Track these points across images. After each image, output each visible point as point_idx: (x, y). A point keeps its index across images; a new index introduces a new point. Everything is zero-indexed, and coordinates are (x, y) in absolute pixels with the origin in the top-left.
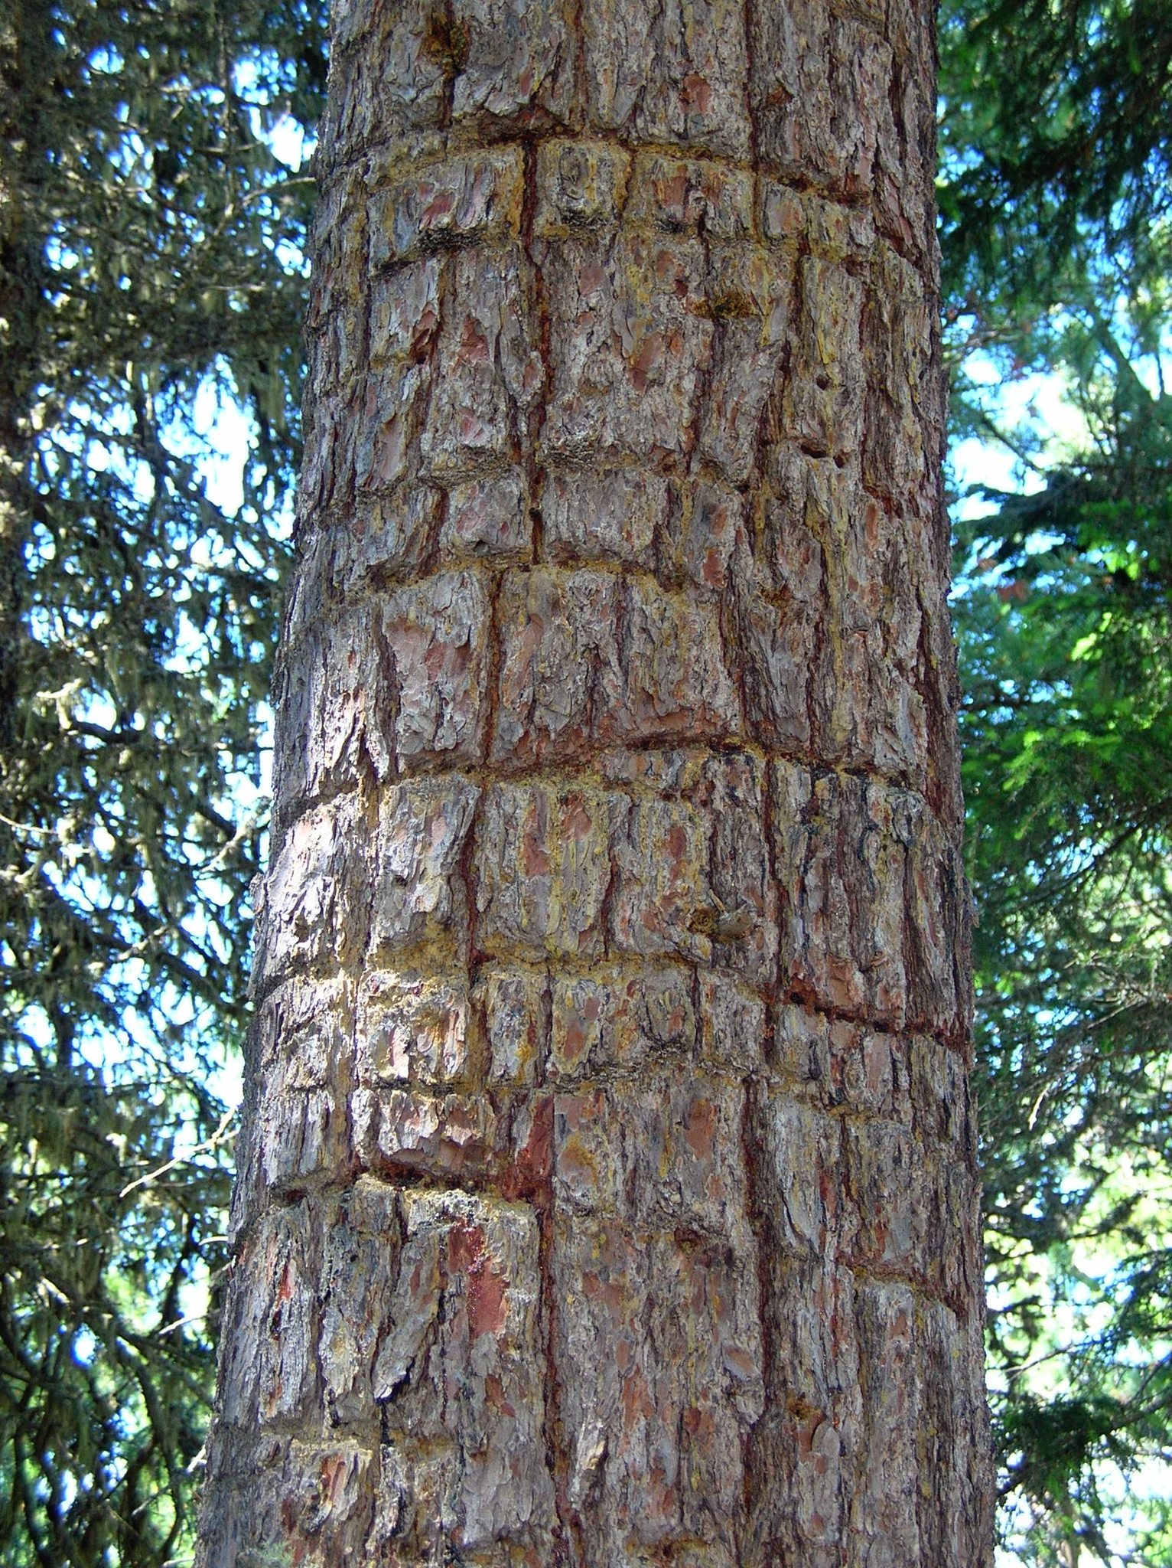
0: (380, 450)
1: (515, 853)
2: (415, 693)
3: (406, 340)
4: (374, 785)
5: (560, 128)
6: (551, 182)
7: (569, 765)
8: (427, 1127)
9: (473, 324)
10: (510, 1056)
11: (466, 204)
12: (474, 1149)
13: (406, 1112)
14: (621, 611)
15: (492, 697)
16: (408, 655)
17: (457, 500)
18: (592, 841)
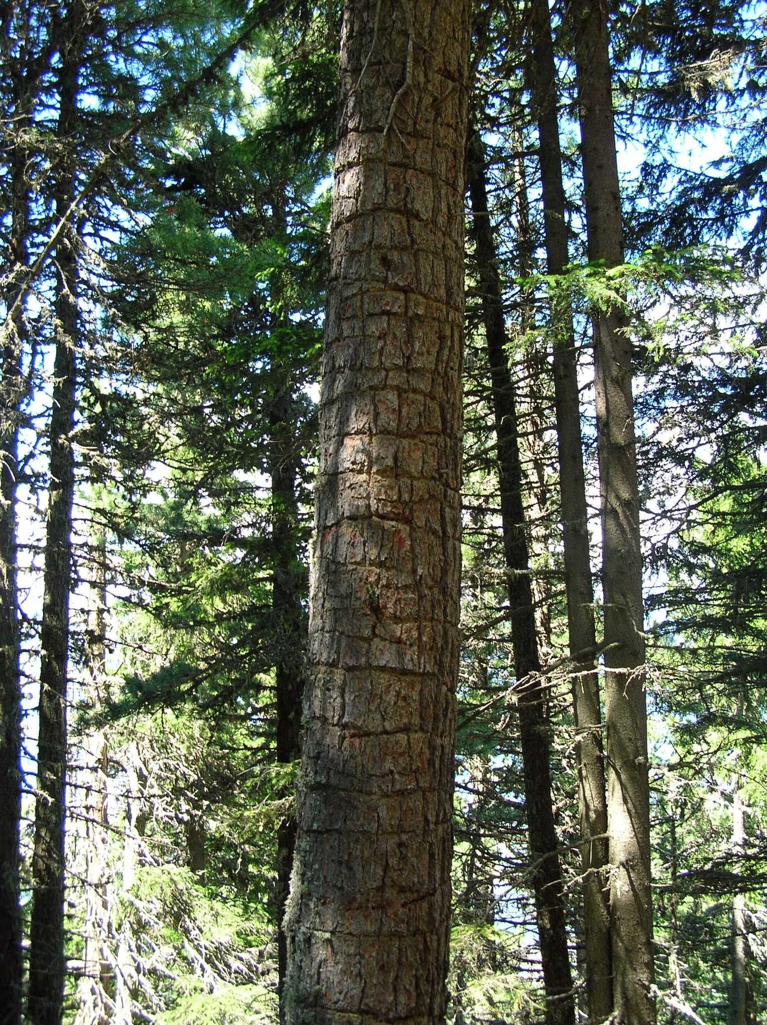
0: (371, 359)
1: (406, 454)
2: (383, 417)
3: (377, 334)
4: (371, 435)
5: (412, 291)
6: (412, 304)
7: (413, 437)
8: (389, 509)
9: (395, 335)
10: (406, 497)
11: (393, 306)
12: (399, 514)
13: (385, 505)
14: (425, 405)
15: (400, 421)
16: (381, 408)
17: (391, 374)
18: (419, 453)
